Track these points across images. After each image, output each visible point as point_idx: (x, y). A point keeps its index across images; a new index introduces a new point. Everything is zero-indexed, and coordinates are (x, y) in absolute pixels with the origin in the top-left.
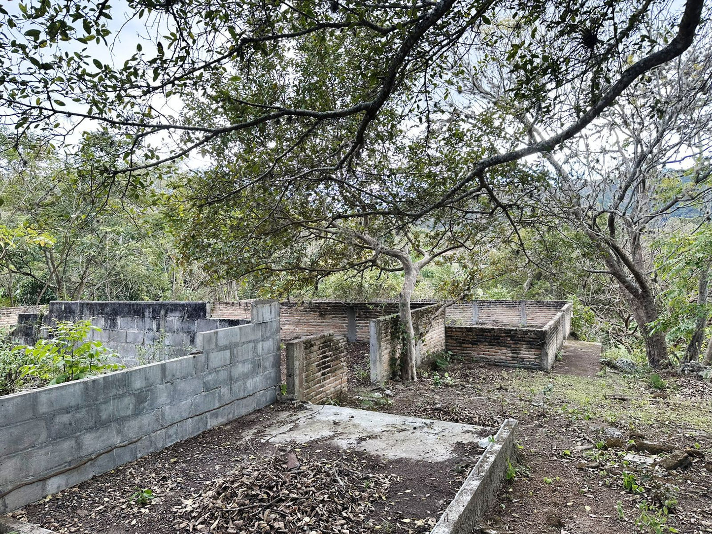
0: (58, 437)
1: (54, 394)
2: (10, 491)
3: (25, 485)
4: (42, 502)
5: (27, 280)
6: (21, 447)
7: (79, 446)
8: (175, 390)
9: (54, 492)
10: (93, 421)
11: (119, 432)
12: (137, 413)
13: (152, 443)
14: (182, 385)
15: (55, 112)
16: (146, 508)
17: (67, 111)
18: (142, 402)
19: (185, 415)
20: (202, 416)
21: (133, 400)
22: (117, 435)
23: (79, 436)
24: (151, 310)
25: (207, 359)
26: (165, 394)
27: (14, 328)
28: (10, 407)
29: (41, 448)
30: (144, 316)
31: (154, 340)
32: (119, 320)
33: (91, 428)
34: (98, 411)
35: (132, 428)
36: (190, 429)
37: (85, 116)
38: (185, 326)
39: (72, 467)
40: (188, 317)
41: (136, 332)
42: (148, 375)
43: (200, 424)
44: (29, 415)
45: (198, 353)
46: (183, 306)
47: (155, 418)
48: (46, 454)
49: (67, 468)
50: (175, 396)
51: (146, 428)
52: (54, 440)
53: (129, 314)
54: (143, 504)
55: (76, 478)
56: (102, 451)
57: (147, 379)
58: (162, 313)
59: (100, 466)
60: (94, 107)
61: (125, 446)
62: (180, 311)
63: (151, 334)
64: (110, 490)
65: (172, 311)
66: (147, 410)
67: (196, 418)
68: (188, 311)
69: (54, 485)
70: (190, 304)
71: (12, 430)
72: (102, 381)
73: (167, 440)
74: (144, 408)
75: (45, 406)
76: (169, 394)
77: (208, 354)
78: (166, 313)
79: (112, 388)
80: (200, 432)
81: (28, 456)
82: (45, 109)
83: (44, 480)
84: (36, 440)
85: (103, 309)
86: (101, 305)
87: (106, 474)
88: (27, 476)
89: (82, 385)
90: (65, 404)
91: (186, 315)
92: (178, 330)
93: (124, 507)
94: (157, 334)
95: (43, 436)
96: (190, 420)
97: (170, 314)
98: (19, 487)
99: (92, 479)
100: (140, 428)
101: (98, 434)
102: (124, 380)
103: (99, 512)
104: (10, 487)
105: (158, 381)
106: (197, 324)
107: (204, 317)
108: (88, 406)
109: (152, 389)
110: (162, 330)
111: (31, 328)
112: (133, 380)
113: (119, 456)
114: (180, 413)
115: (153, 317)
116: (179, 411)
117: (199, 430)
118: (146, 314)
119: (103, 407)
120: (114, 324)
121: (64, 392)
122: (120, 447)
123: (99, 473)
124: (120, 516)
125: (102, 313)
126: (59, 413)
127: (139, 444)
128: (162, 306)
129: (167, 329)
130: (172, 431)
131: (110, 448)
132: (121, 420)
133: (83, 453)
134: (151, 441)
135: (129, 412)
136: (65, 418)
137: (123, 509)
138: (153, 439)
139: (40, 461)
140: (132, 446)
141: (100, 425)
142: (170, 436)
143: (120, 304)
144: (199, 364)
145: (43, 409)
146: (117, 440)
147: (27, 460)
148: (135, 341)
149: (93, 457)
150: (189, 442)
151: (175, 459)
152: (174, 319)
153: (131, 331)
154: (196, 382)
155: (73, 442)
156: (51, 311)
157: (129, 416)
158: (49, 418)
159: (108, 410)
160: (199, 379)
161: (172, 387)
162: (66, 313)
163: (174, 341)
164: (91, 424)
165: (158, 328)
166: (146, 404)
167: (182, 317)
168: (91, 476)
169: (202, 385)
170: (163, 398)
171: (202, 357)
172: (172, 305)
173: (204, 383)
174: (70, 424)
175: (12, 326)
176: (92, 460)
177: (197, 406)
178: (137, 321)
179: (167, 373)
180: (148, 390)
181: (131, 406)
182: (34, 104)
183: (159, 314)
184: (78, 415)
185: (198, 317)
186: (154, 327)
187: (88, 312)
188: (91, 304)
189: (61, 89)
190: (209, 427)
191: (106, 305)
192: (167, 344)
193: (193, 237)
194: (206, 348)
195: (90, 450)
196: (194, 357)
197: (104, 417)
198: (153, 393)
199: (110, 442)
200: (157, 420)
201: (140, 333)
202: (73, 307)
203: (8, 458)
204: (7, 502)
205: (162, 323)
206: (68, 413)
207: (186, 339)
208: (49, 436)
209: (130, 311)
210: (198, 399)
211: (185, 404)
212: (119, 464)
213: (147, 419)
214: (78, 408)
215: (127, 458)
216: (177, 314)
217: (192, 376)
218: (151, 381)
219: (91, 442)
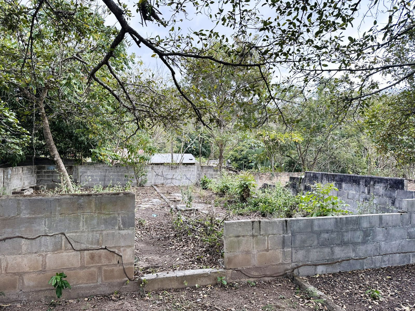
0: (323, 245)
1: (321, 222)
2: (301, 266)
3: (307, 265)
4: (314, 276)
5: (287, 159)
6: (306, 245)
7: (333, 253)
8: (388, 233)
9: (321, 273)
10: (340, 241)
11: (354, 251)
12: (364, 242)
13: (373, 262)
14: (393, 231)
15: (323, 71)
16: (376, 302)
17: (328, 69)
18: (367, 236)
19: (395, 250)
20: (407, 254)
21: (362, 234)
22: (353, 252)
23: (333, 247)
24: (364, 180)
25: (410, 217)
26: (382, 235)
27: (287, 183)
28: (301, 224)
29: (314, 248)
30: (359, 184)
31: (366, 199)
32: (344, 185)
33: (339, 245)
34: (343, 236)
35: (362, 250)
36: (397, 260)
37: (338, 70)
38: (389, 193)
39: (329, 263)
40: (390, 188)
41: (354, 193)
42: (371, 221)
43: (405, 259)
44: (309, 230)
45: (403, 212)
46: (387, 180)
47: (375, 248)
48: (317, 252)
49: (327, 262)
50: (388, 237)
51: (369, 252)
52: (321, 246)
53: (350, 181)
54: (374, 298)
55: (331, 270)
56: (344, 259)
57: (370, 223)
58: (372, 183)
59: (343, 267)
60: (343, 64)
61: (357, 260)
62: (384, 183)
63: (364, 195)
64: (351, 283)
65: (378, 182)
66: (370, 242)
67: (402, 254)
68: (390, 184)
69: (320, 270)
70: (391, 179)
71: (302, 236)
72: (345, 219)
73: (382, 263)
74: (369, 240)
75: (316, 227)
76: (384, 235)
77: (411, 213)
78: (375, 183)
79: (350, 224)
80: (405, 264)
81: (308, 251)
82: (318, 70)
83: (316, 265)
84: (312, 244)
85: (334, 178)
86: (333, 175)
87: (346, 272)
88: (308, 261)
89: (334, 220)
90: (326, 228)
91: (389, 186)
92: (382, 195)
93: (362, 295)
94: (368, 196)
95: (316, 243)
96: (398, 255)
97: (377, 184)
98: (305, 265)
99: (339, 273)
100: (366, 251)
101: (342, 249)
102: (357, 221)
103: (347, 293)
104: (301, 264)
105: (377, 225)
106: (396, 193)
107: (403, 188)
108: (338, 232)
109: (373, 230)
110: (372, 194)
111: (296, 184)
112: (362, 221)
113: (354, 264)
114: (391, 248)
115: (365, 185)
116: (391, 247)
117: (404, 262)
118: (361, 183)
119: (345, 234)
120: (340, 187)
121: (325, 222)
122: (354, 259)
123: (342, 271)
124: (361, 300)
125: (333, 180)
126: (323, 232)
127: (365, 260)
128: (371, 179)
129: (375, 193)
130: (386, 258)
131: (348, 258)
132: (355, 244)
133: (335, 257)
134: (372, 261)
135: (360, 240)
136: (326, 236)
137: (362, 297)
138: (373, 260)
139: (314, 255)
140: (361, 261)
141: (344, 244)
142: (384, 261)
143: (344, 176)
144: (405, 219)
145: (316, 228)
146: (353, 255)
147: (308, 252)
148: (353, 198)
149: (339, 260)
150: (398, 268)
151: (390, 277)
152: (380, 188)
153: (351, 192)
154: (402, 231)
155: (330, 249)
156: (306, 177)
157: (359, 242)
158: (319, 233)
159: (348, 236)
160: (405, 229)
161: (386, 231)
162: (313, 178)
163: (380, 201)
164: (339, 242)
165: (369, 193)
166: (369, 238)
167: (386, 187)
168: (338, 271)
169: (406, 234)
170: (380, 237)
171: (407, 216)
172: (379, 179)
173: (408, 233)
174: (328, 239)
175: (286, 182)
176: (339, 262)
177: (403, 246)
178: (355, 186)
179: (383, 222)
180: (371, 230)
181: (361, 237)
182: (312, 69)
183: (369, 183)
184: (332, 235)
185: (398, 188)
186: (366, 191)
187: (325, 179)
188: (327, 174)
189: (326, 58)
190: (411, 263)
191: (336, 175)
192: (375, 202)
193: (389, 135)
194: (410, 210)
195: (339, 257)
196: (401, 214)
197: (345, 240)
198: (374, 232)
199: (349, 255)
200: (376, 249)
201: (357, 194)
202: (317, 175)
203: (301, 249)
204: (299, 271)
205: (371, 189)
206: (327, 233)
207: (389, 202)
208: (318, 243)
209: (350, 180)
210: (403, 242)
211: (395, 244)
212: (354, 269)
213: (370, 247)
214: (332, 231)
215: (358, 267)
216: (382, 185)
217: (399, 226)
218: (373, 225)
219: (339, 253)
